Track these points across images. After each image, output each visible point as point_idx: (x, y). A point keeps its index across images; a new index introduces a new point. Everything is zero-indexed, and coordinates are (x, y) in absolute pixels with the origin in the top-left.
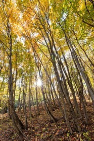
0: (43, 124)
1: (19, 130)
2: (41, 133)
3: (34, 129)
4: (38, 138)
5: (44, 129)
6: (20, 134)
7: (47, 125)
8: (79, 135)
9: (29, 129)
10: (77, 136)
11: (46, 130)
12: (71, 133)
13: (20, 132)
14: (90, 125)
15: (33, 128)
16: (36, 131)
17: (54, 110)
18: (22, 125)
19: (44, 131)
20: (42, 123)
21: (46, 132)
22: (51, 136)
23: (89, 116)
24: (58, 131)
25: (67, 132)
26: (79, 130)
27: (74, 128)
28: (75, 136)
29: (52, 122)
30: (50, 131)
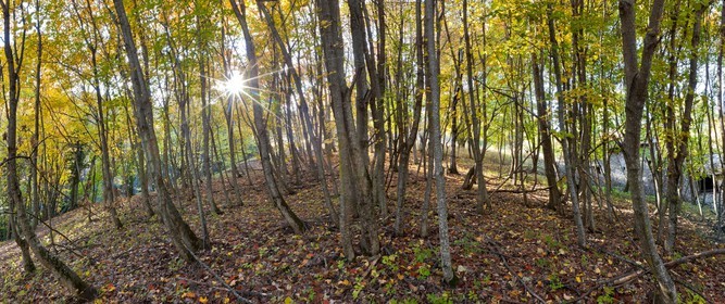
0: (258, 237)
1: (185, 251)
2: (254, 261)
3: (230, 249)
4: (246, 275)
5: (263, 250)
6: (191, 260)
7: (272, 240)
8: (370, 262)
9: (214, 249)
10: (367, 264)
11: (271, 252)
12: (350, 259)
13: (189, 255)
14: (405, 235)
15: (228, 247)
16: (239, 253)
17: (292, 193)
18: (192, 236)
19: (265, 256)
20: (256, 232)
21: (271, 258)
22: (288, 268)
23: (406, 214)
24: (308, 256)
25: (337, 258)
26: (373, 251)
27: (359, 246)
28: (360, 264)
29: (288, 230)
30: (283, 256)
